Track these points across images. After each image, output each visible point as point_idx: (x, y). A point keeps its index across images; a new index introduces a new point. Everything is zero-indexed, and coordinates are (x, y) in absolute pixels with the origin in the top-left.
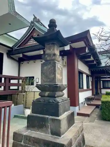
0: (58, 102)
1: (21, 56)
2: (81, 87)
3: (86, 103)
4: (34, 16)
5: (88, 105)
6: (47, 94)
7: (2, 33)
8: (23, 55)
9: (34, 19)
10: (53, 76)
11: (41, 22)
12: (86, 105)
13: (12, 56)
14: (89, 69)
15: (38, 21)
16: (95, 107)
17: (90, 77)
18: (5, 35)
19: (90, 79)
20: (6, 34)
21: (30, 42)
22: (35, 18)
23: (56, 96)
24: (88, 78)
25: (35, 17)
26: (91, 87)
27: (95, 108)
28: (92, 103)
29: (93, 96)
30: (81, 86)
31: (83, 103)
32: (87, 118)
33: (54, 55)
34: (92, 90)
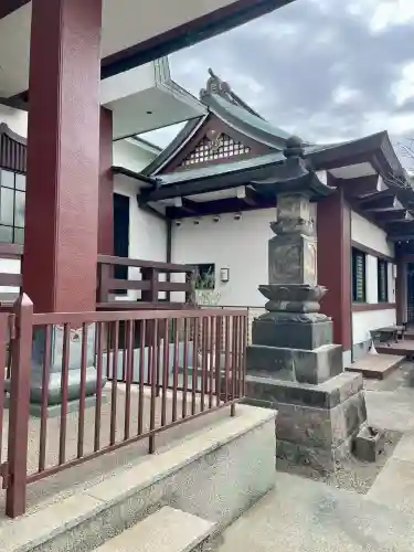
0: (311, 322)
1: (178, 202)
2: (359, 297)
3: (373, 348)
4: (211, 73)
5: (380, 350)
6: (284, 305)
7: (123, 135)
8: (185, 201)
9: (210, 83)
10: (298, 267)
11: (232, 90)
12: (374, 351)
13: (151, 204)
14: (387, 240)
15: (224, 90)
16: (401, 358)
17: (390, 266)
18: (129, 140)
19: (392, 270)
20: (134, 136)
21: (197, 155)
22: (214, 79)
23: (305, 309)
24: (383, 268)
25: (213, 76)
26: (392, 299)
27: (403, 361)
28: (394, 346)
29: (401, 327)
30: (360, 293)
31: (366, 347)
32: (375, 382)
33: (300, 221)
34: (398, 306)
